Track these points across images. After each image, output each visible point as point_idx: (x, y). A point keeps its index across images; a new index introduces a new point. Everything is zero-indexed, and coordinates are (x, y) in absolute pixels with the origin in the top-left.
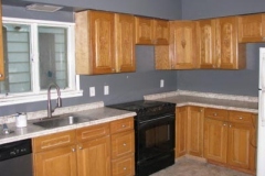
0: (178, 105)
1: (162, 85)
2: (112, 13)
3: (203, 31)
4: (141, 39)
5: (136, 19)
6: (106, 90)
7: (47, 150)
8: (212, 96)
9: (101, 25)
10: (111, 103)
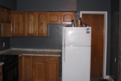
0: (20, 56)
1: (4, 45)
3: (29, 17)
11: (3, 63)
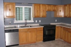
0: (57, 26)
1: (56, 21)
2: (40, 4)
3: (65, 8)
4: (48, 10)
5: (47, 5)
6: (40, 21)
7: (22, 32)
8: (68, 24)
9: (37, 7)
10: (41, 24)
11: (43, 27)
